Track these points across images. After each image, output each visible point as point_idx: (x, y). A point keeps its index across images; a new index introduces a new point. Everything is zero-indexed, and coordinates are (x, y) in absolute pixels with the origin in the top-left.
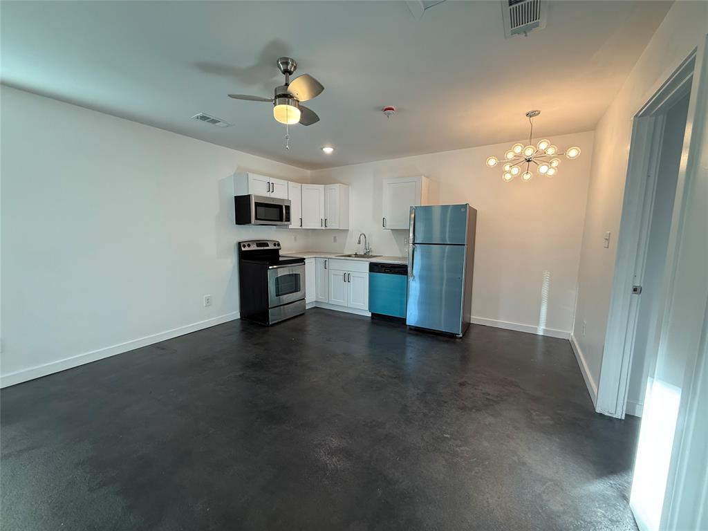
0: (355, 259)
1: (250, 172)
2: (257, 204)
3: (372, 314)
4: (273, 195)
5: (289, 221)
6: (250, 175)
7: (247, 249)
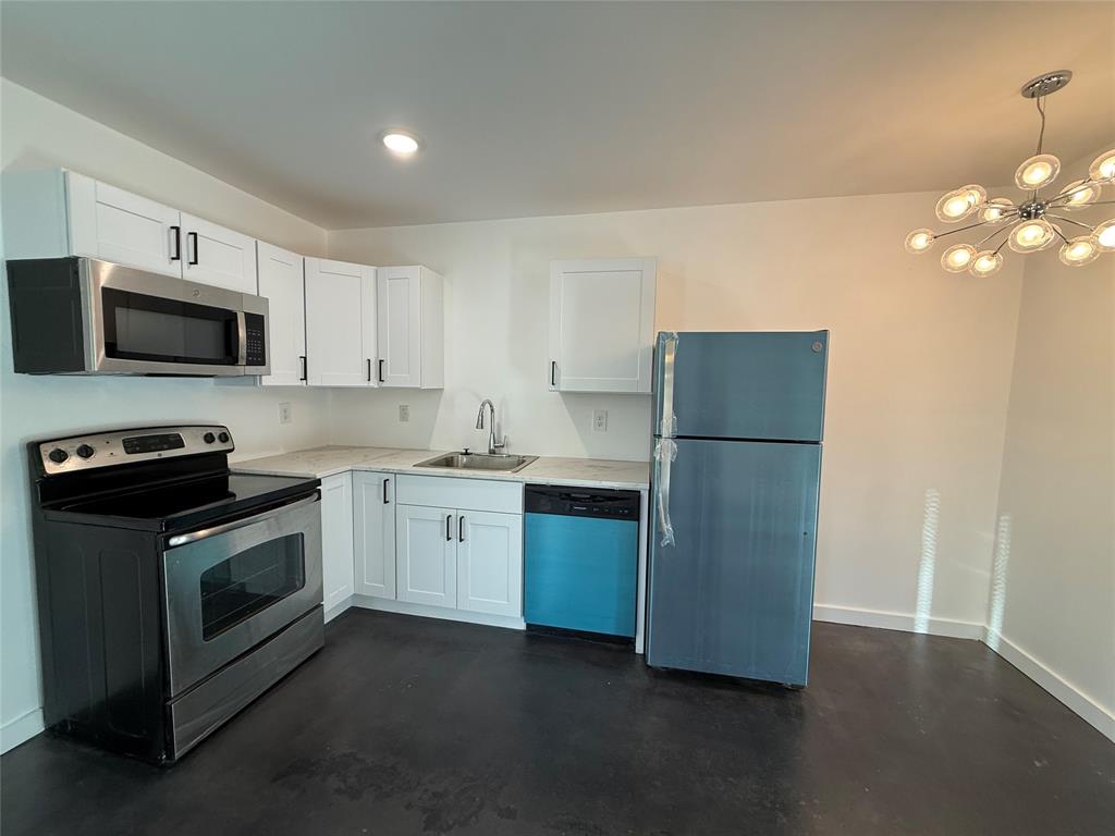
0: (469, 473)
1: (75, 171)
2: (112, 298)
3: (528, 625)
4: (193, 274)
5: (263, 363)
6: (78, 182)
7: (73, 464)
